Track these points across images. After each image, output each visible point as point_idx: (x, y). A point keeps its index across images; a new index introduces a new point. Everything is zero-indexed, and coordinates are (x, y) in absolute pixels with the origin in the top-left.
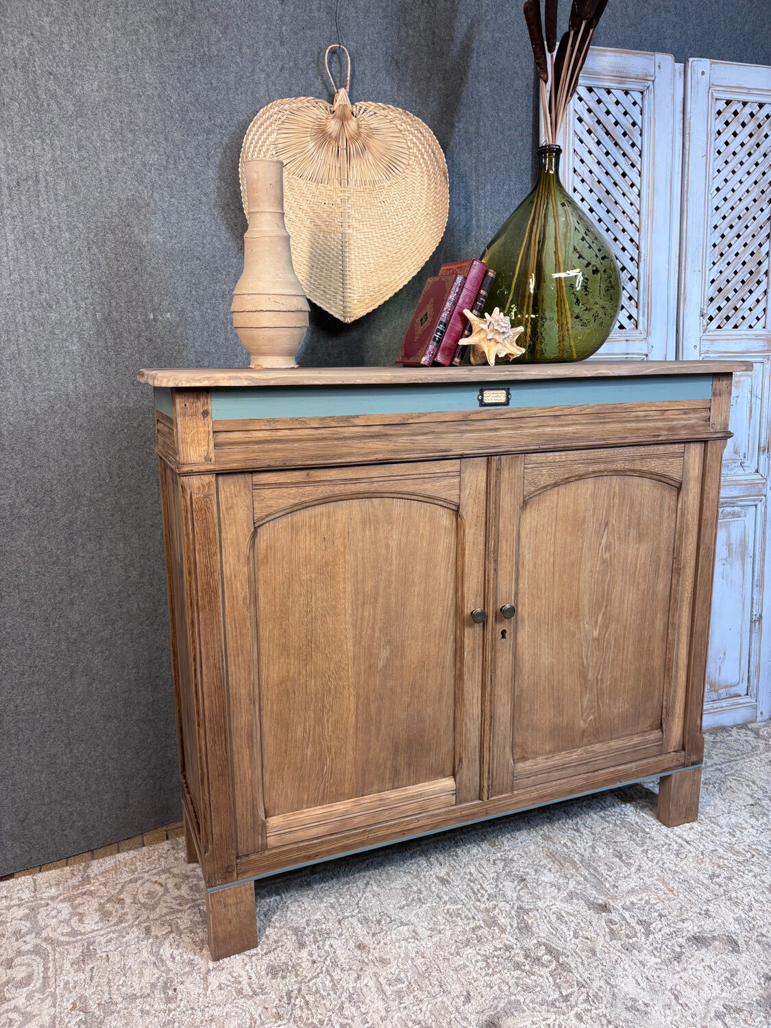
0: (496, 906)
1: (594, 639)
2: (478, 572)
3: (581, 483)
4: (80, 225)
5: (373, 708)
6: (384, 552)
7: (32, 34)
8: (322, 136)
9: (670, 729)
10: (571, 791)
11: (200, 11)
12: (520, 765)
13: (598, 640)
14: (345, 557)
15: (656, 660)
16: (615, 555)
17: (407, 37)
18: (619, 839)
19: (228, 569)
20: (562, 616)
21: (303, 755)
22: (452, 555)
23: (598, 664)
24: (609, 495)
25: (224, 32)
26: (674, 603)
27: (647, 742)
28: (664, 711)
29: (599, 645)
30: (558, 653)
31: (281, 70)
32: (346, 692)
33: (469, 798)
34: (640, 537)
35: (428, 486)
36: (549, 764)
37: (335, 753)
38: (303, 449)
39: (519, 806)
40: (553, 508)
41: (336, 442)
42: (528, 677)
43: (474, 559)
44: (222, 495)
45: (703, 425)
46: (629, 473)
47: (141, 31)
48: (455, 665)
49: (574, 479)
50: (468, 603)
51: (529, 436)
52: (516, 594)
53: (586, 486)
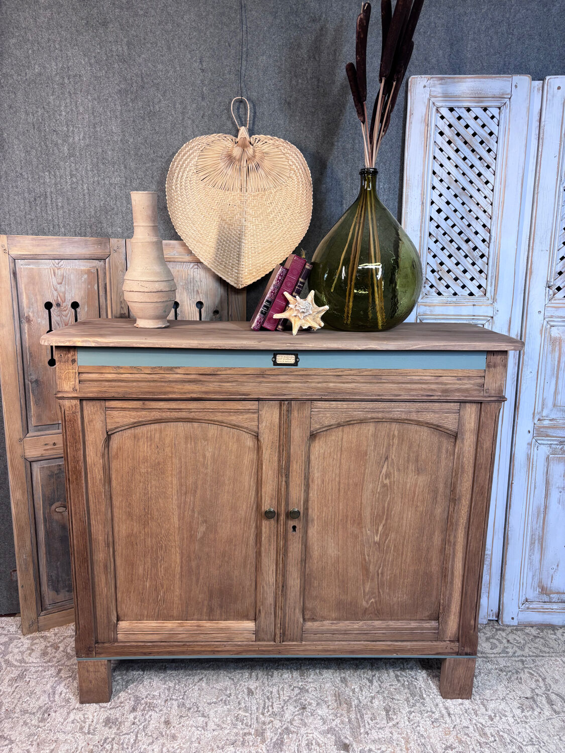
0: (272, 722)
1: (375, 543)
2: (273, 481)
3: (363, 426)
4: (71, 223)
5: (194, 564)
6: (201, 459)
7: (43, 107)
8: (230, 159)
9: (446, 622)
10: (352, 652)
11: (148, 83)
12: (309, 624)
13: (379, 544)
14: (172, 460)
15: (434, 567)
16: (394, 482)
17: (297, 85)
18: (397, 697)
19: (90, 460)
20: (347, 522)
21: (144, 586)
22: (254, 467)
23: (379, 562)
24: (388, 436)
25: (164, 95)
26: (450, 526)
27: (423, 629)
28: (441, 607)
29: (379, 547)
30: (343, 549)
31: (202, 117)
32: (173, 550)
33: (266, 639)
34: (418, 471)
35: (234, 418)
36: (333, 627)
37: (166, 589)
38: (139, 387)
39: (306, 653)
40: (338, 441)
41: (163, 384)
42: (317, 562)
43: (270, 472)
44: (85, 413)
45: (476, 390)
46: (406, 422)
47: (110, 99)
48: (256, 545)
49: (355, 422)
50: (265, 503)
51: (314, 388)
52: (306, 501)
53: (367, 428)
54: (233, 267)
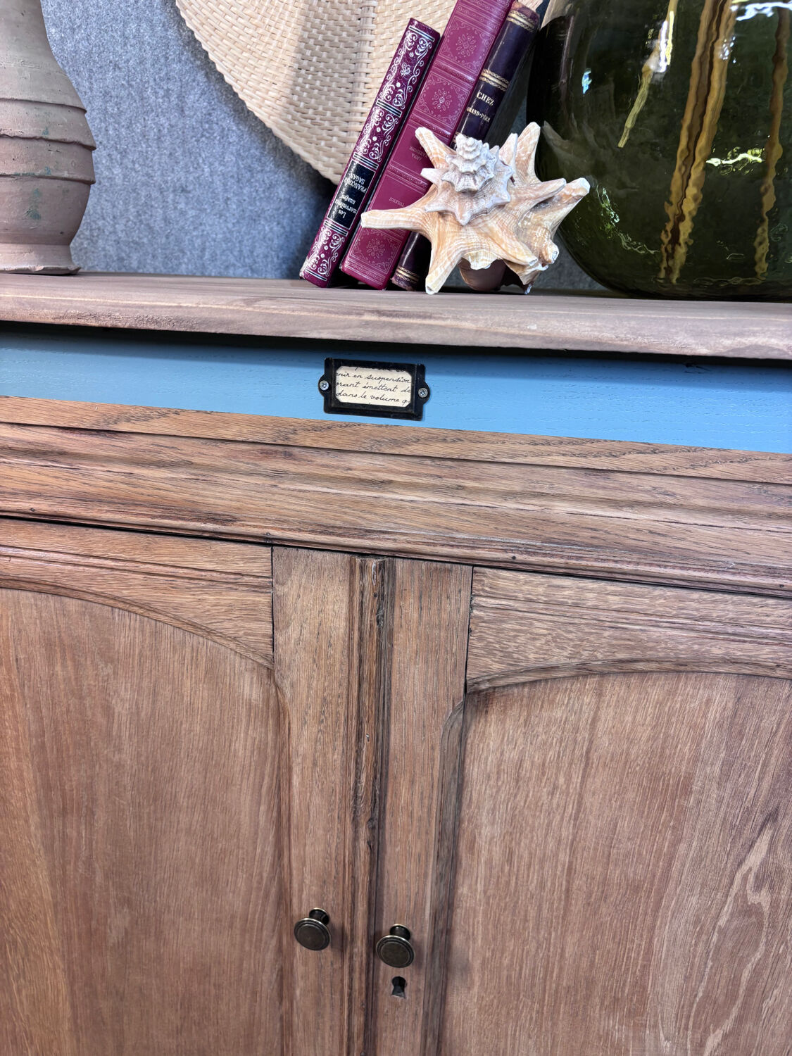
2: (326, 831)
5: (105, 1006)
6: (100, 719)
14: (13, 707)
20: (588, 997)
22: (268, 769)
35: (186, 598)
40: (576, 729)
43: (316, 800)
48: (281, 999)
49: (654, 666)
50: (301, 891)
51: (487, 517)
52: (446, 908)
53: (703, 694)
54: (333, 123)
